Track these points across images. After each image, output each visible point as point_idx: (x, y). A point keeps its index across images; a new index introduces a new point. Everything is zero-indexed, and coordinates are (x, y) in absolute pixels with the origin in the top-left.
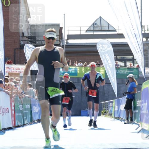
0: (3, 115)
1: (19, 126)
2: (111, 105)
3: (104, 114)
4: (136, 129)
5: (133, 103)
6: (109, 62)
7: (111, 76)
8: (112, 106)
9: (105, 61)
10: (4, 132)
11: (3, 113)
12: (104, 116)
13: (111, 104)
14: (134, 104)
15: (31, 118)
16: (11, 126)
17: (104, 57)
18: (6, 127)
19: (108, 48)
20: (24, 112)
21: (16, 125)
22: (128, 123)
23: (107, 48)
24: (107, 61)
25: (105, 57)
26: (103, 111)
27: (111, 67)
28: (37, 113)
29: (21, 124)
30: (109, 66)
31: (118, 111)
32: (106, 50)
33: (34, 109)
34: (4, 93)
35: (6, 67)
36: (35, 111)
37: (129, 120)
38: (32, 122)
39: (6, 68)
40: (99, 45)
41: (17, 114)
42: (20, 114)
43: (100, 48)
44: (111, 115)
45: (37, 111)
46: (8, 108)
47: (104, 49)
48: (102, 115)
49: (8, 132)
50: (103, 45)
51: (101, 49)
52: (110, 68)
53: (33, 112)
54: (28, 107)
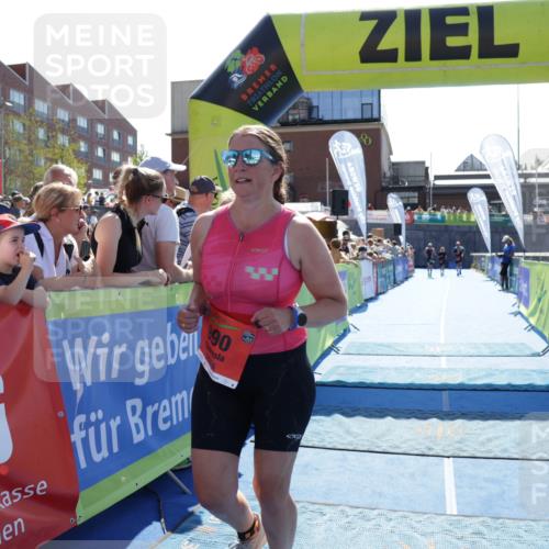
0: (365, 285)
1: (381, 294)
3: (475, 267)
10: (367, 306)
11: (365, 283)
12: (475, 270)
13: (483, 258)
14: (511, 270)
15: (395, 280)
16: (373, 295)
18: (368, 296)
20: (387, 275)
21: (379, 292)
22: (503, 290)
26: (473, 265)
29: (384, 290)
31: (492, 270)
41: (380, 280)
42: (383, 279)
44: (483, 270)
46: (370, 277)
48: (472, 268)
49: (371, 305)
53: (396, 273)
54: (391, 268)
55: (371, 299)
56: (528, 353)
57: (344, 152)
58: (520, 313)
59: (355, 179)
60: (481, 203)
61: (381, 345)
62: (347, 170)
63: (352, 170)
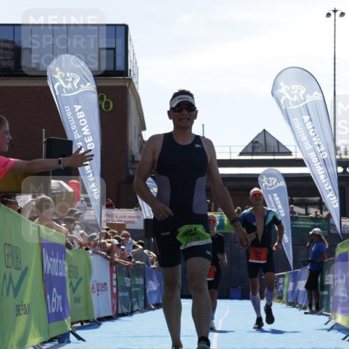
0: (98, 295)
1: (124, 315)
2: (281, 281)
4: (326, 324)
5: (319, 279)
6: (280, 207)
8: (283, 283)
9: (273, 205)
10: (100, 324)
11: (98, 291)
13: (281, 279)
14: (322, 280)
15: (146, 301)
16: (110, 314)
17: (271, 199)
18: (103, 315)
19: (278, 184)
20: (133, 290)
21: (120, 312)
22: (312, 313)
23: (276, 184)
24: (276, 206)
25: (273, 199)
27: (283, 215)
28: (156, 292)
29: (127, 311)
31: (293, 291)
32: (274, 186)
33: (150, 286)
34: (99, 257)
35: (103, 212)
36: (151, 289)
37: (314, 308)
38: (147, 308)
39: (103, 216)
41: (121, 294)
42: (127, 294)
43: (264, 182)
44: (280, 298)
45: (154, 289)
46: (105, 284)
47: (271, 184)
49: (105, 325)
50: (270, 179)
53: (148, 291)
54: (140, 281)
57: (69, 86)
58: (337, 324)
59: (86, 131)
60: (278, 190)
62: (74, 114)
63: (81, 115)
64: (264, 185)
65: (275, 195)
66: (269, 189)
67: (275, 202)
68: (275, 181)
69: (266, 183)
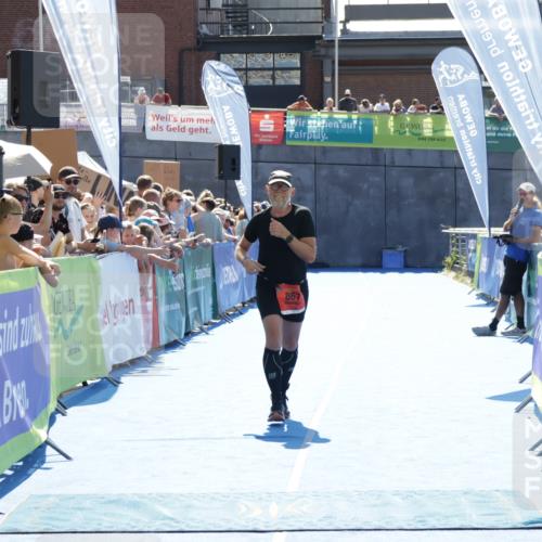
0: (115, 324)
2: (471, 244)
3: (453, 268)
6: (469, 118)
7: (473, 164)
8: (475, 251)
9: (457, 116)
10: (116, 383)
11: (116, 317)
12: (453, 274)
13: (471, 241)
15: (215, 306)
17: (452, 104)
19: (466, 76)
20: (190, 292)
21: (163, 341)
23: (462, 75)
24: (462, 117)
25: (457, 104)
26: (448, 260)
27: (474, 133)
28: (237, 283)
30: (468, 132)
32: (458, 81)
33: (226, 276)
36: (226, 282)
38: (221, 316)
40: (440, 67)
43: (441, 73)
45: (234, 281)
47: (453, 77)
48: (445, 271)
50: (452, 66)
51: (445, 79)
52: (469, 137)
53: (220, 286)
54: (204, 273)
55: (135, 363)
56: (519, 518)
61: (117, 502)
64: (441, 78)
65: (461, 97)
66: (450, 85)
67: (460, 110)
68: (462, 69)
69: (446, 74)
